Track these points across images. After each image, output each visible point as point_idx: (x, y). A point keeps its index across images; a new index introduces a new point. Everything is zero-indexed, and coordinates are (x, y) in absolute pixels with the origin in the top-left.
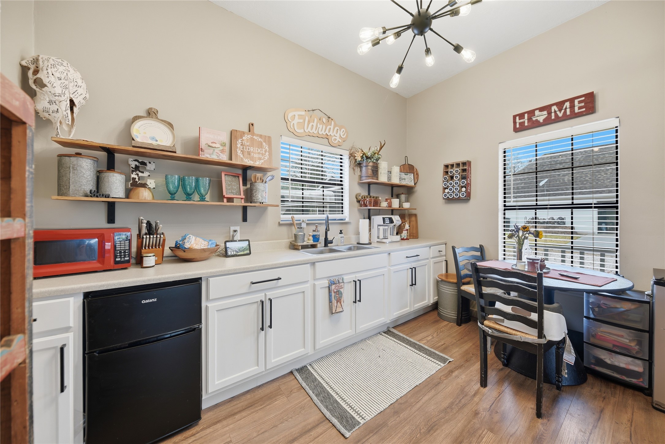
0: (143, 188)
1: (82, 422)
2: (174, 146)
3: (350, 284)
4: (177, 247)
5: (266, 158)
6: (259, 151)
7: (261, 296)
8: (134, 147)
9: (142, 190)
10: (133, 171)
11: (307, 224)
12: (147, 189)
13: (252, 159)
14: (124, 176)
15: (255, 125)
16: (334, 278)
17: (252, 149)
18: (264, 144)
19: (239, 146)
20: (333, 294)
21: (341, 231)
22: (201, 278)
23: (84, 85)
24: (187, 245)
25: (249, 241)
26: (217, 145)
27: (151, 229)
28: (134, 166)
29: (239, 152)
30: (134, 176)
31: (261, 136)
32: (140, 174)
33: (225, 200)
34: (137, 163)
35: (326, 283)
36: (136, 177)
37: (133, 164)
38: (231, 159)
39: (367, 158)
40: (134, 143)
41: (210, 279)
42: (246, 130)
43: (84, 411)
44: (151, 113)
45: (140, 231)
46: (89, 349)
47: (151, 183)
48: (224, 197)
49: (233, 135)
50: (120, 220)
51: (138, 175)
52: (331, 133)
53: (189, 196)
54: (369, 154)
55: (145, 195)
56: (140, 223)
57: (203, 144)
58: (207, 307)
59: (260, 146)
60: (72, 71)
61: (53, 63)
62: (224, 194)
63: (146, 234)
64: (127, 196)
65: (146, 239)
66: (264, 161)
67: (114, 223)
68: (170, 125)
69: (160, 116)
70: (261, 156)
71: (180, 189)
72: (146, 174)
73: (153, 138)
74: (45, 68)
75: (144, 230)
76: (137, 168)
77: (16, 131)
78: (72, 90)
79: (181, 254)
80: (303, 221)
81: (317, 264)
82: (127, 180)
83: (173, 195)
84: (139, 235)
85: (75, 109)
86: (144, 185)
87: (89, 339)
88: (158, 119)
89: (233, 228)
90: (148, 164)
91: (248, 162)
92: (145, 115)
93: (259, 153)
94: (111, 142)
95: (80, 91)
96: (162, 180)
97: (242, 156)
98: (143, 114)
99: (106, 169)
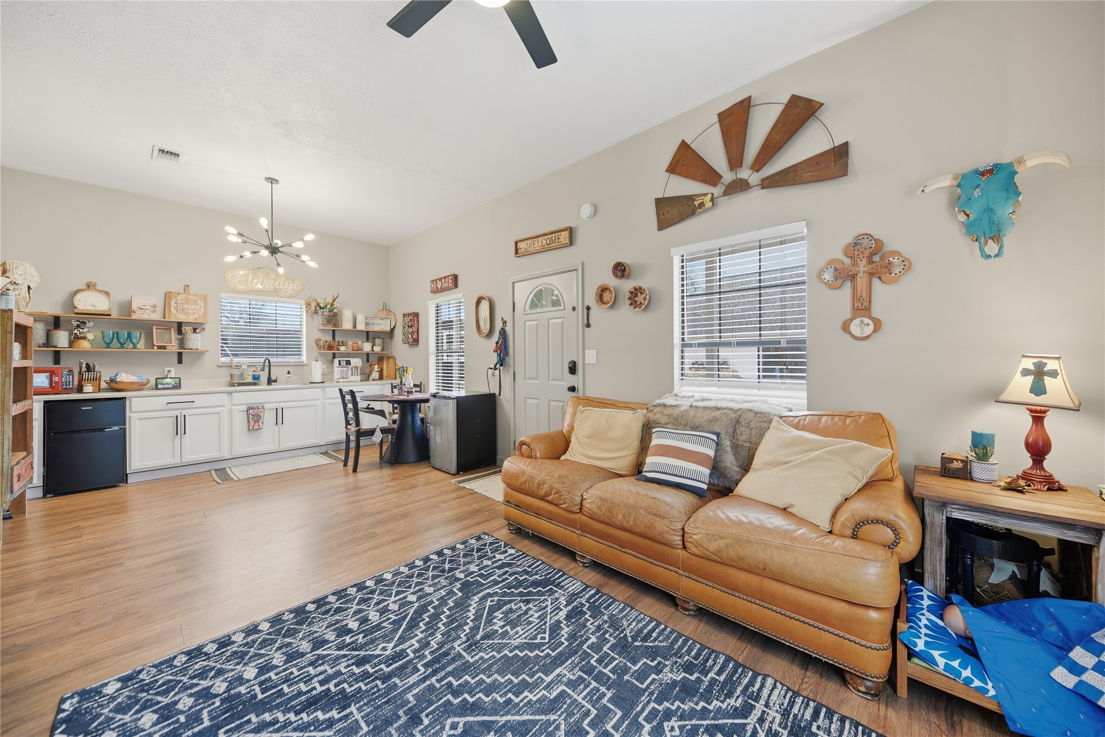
0: (83, 341)
1: (42, 471)
2: (110, 310)
3: (272, 411)
4: (112, 381)
5: (201, 313)
6: (194, 307)
7: (177, 413)
8: (76, 314)
9: (82, 341)
10: (75, 329)
11: (248, 366)
12: (87, 341)
13: (186, 314)
14: (68, 333)
15: (190, 287)
16: (253, 405)
17: (185, 306)
18: (199, 301)
19: (173, 304)
20: (251, 416)
21: (289, 372)
22: (125, 398)
23: (37, 275)
24: (118, 379)
25: (180, 378)
26: (149, 307)
27: (89, 368)
28: (75, 325)
29: (172, 309)
30: (76, 331)
31: (196, 295)
32: (81, 330)
33: (155, 348)
34: (78, 323)
35: (244, 408)
36: (78, 332)
37: (75, 324)
38: (164, 318)
39: (321, 308)
40: (76, 311)
41: (132, 399)
42: (182, 291)
43: (44, 466)
44: (90, 286)
45: (81, 369)
46: (48, 431)
47: (90, 336)
48: (154, 345)
49: (168, 296)
50: (65, 362)
51: (79, 331)
52: (281, 286)
53: (122, 345)
54: (322, 305)
55: (85, 345)
56: (81, 364)
57: (135, 306)
58: (130, 417)
59: (196, 303)
60: (28, 266)
61: (15, 265)
62: (155, 343)
63: (85, 372)
64: (71, 346)
65: (86, 376)
66: (199, 316)
67: (59, 364)
68: (107, 293)
69: (98, 287)
70: (195, 311)
71: (115, 339)
72: (86, 330)
73: (92, 305)
74: (11, 270)
75: (84, 369)
76: (78, 326)
77: (29, 330)
78: (29, 279)
79: (114, 385)
80: (243, 363)
81: (233, 394)
82: (71, 334)
83: (108, 345)
84: (80, 373)
85: (31, 291)
86: (84, 338)
87: (47, 426)
88: (97, 290)
89: (167, 369)
90: (87, 323)
91: (182, 318)
92: (85, 288)
93: (194, 309)
94: (58, 312)
95: (34, 279)
96: (99, 334)
97: (175, 312)
98: (84, 287)
99: (52, 328)
